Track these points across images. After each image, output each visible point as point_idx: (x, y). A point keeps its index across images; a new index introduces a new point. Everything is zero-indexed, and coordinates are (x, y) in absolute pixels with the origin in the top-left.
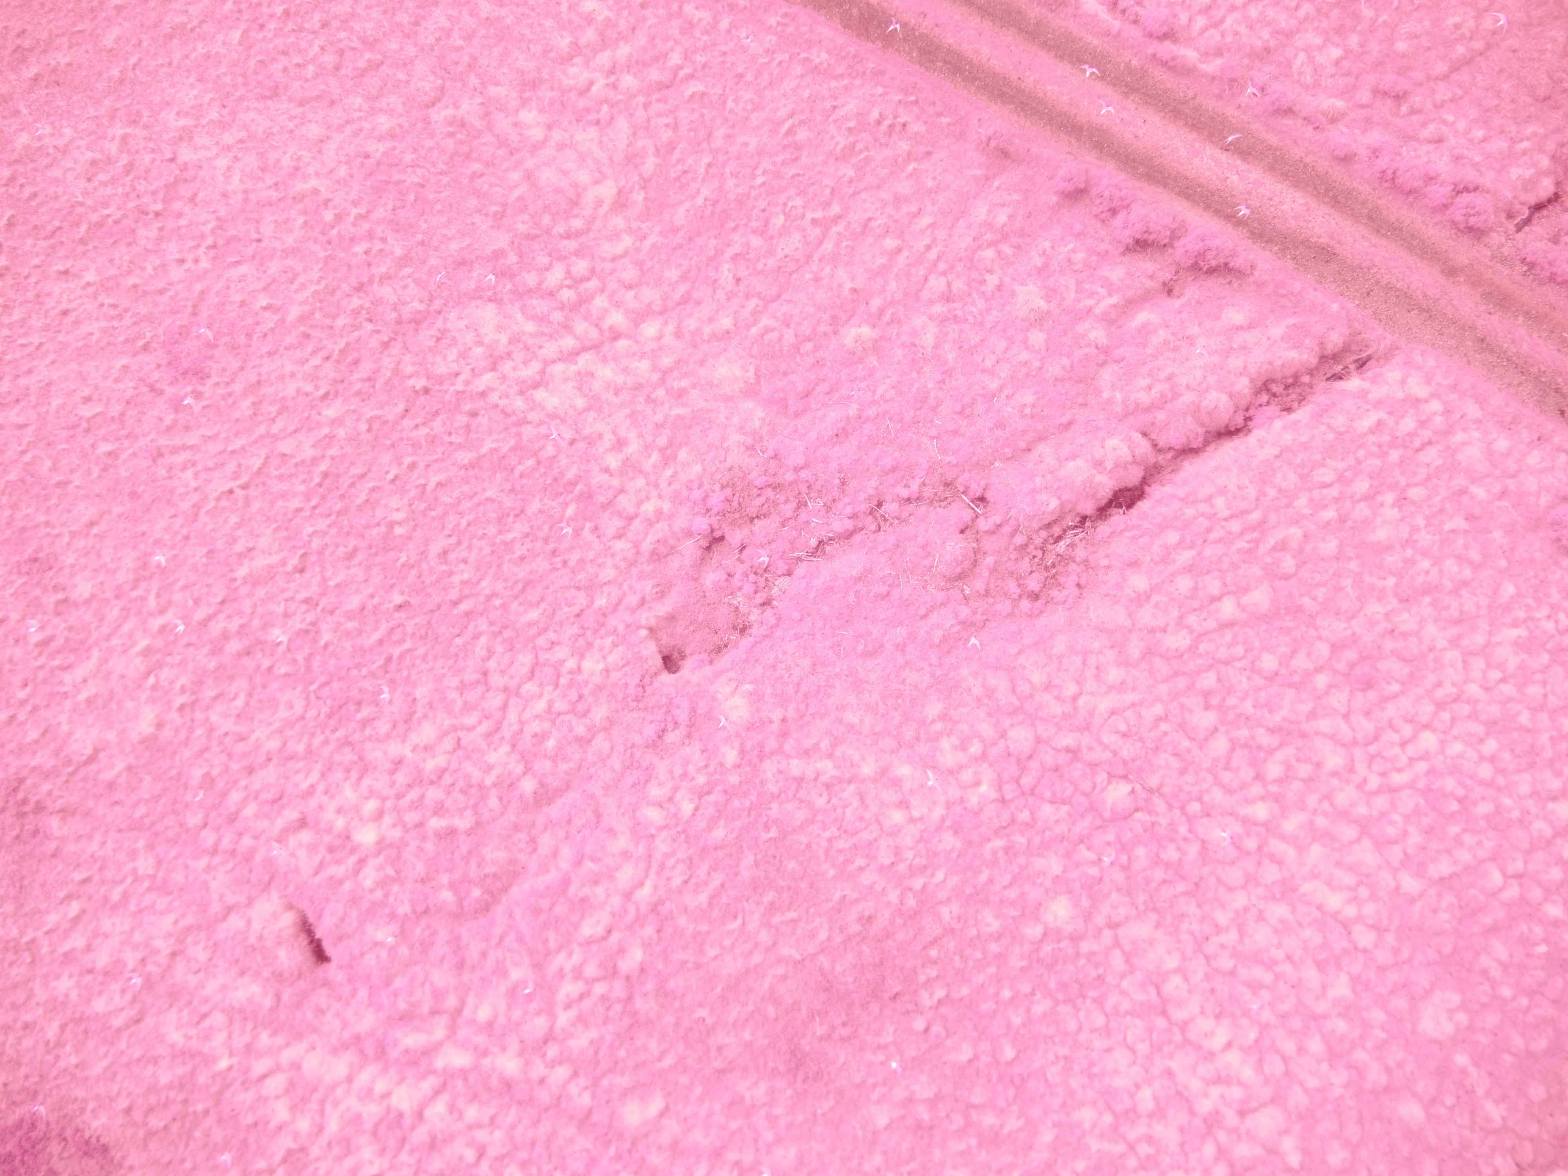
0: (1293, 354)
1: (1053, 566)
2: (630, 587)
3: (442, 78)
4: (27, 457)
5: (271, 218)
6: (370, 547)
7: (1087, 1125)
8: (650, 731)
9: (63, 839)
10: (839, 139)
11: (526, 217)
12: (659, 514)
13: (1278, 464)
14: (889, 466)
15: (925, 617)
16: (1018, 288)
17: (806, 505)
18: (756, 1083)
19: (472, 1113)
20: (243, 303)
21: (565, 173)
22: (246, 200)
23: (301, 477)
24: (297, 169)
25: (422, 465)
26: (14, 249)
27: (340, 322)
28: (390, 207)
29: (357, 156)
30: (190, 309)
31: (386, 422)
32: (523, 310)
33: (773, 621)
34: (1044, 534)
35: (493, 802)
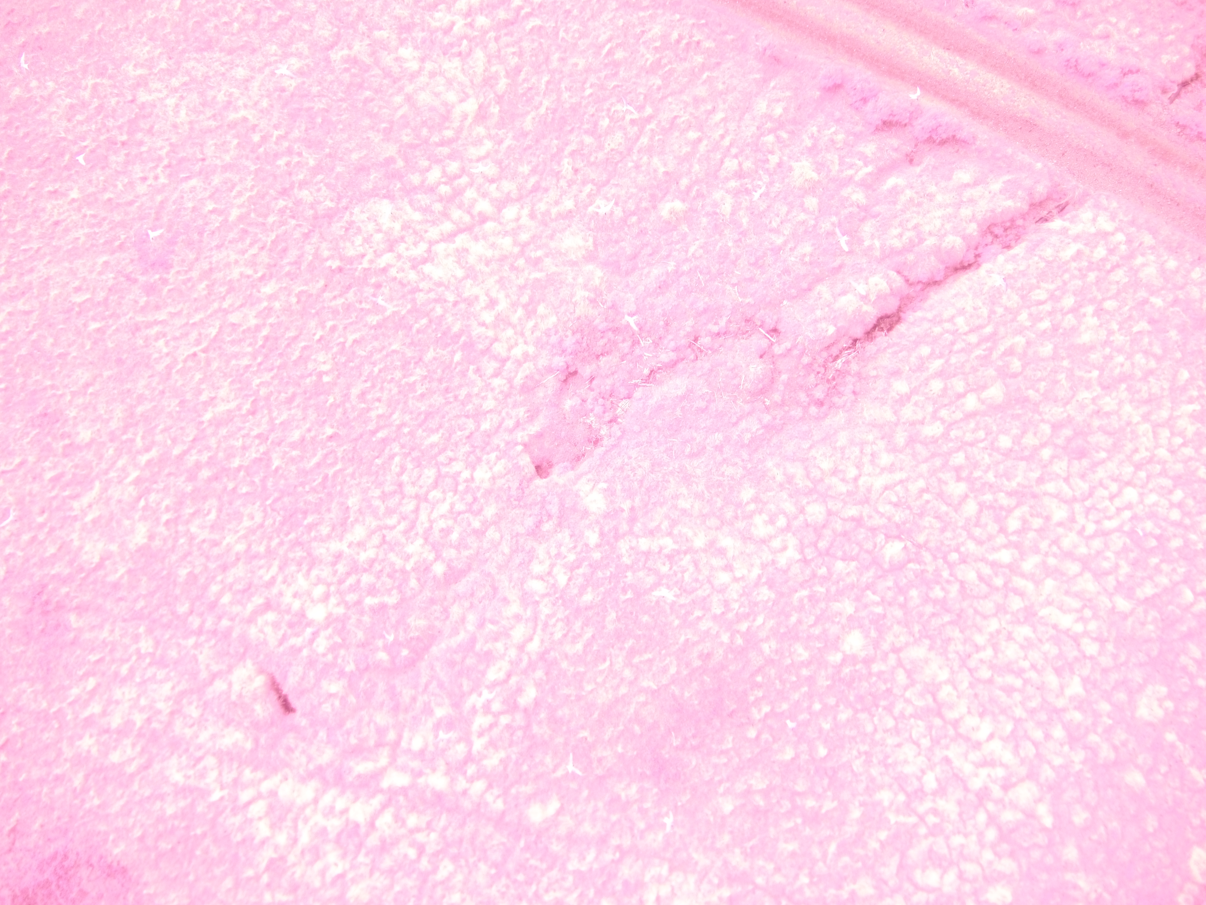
0: (1010, 203)
1: (834, 379)
2: (507, 413)
3: (337, 27)
5: (211, 142)
7: (886, 803)
8: (530, 522)
9: (80, 630)
10: (648, 56)
11: (409, 131)
12: (526, 356)
13: (1003, 288)
14: (701, 309)
15: (735, 424)
16: (793, 164)
17: (639, 343)
18: (629, 785)
19: (412, 820)
20: (194, 209)
21: (437, 95)
22: (192, 129)
23: (248, 341)
24: (229, 103)
25: (340, 327)
26: (14, 176)
27: (271, 219)
28: (303, 128)
29: (276, 90)
30: (153, 215)
31: (311, 295)
32: (411, 203)
33: (619, 433)
34: (825, 354)
35: (413, 582)
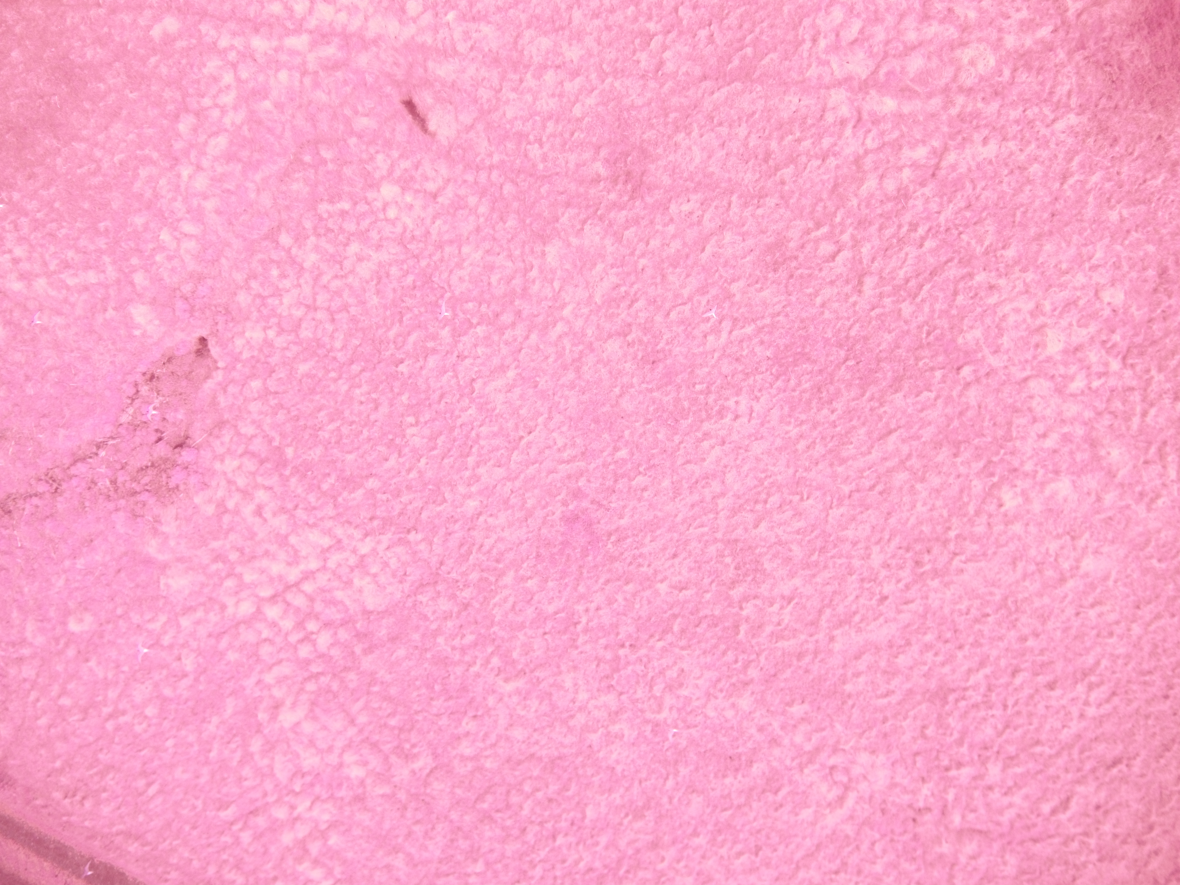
2: (237, 399)
3: (426, 794)
4: (677, 439)
5: (538, 653)
6: (430, 405)
9: (595, 161)
11: (352, 686)
12: (223, 459)
14: (49, 521)
17: (110, 482)
20: (546, 581)
21: (325, 728)
22: (558, 667)
23: (485, 451)
24: (525, 699)
25: (404, 473)
27: (474, 576)
28: (452, 677)
29: (482, 716)
30: (585, 571)
31: (434, 502)
32: (347, 610)
35: (308, 225)
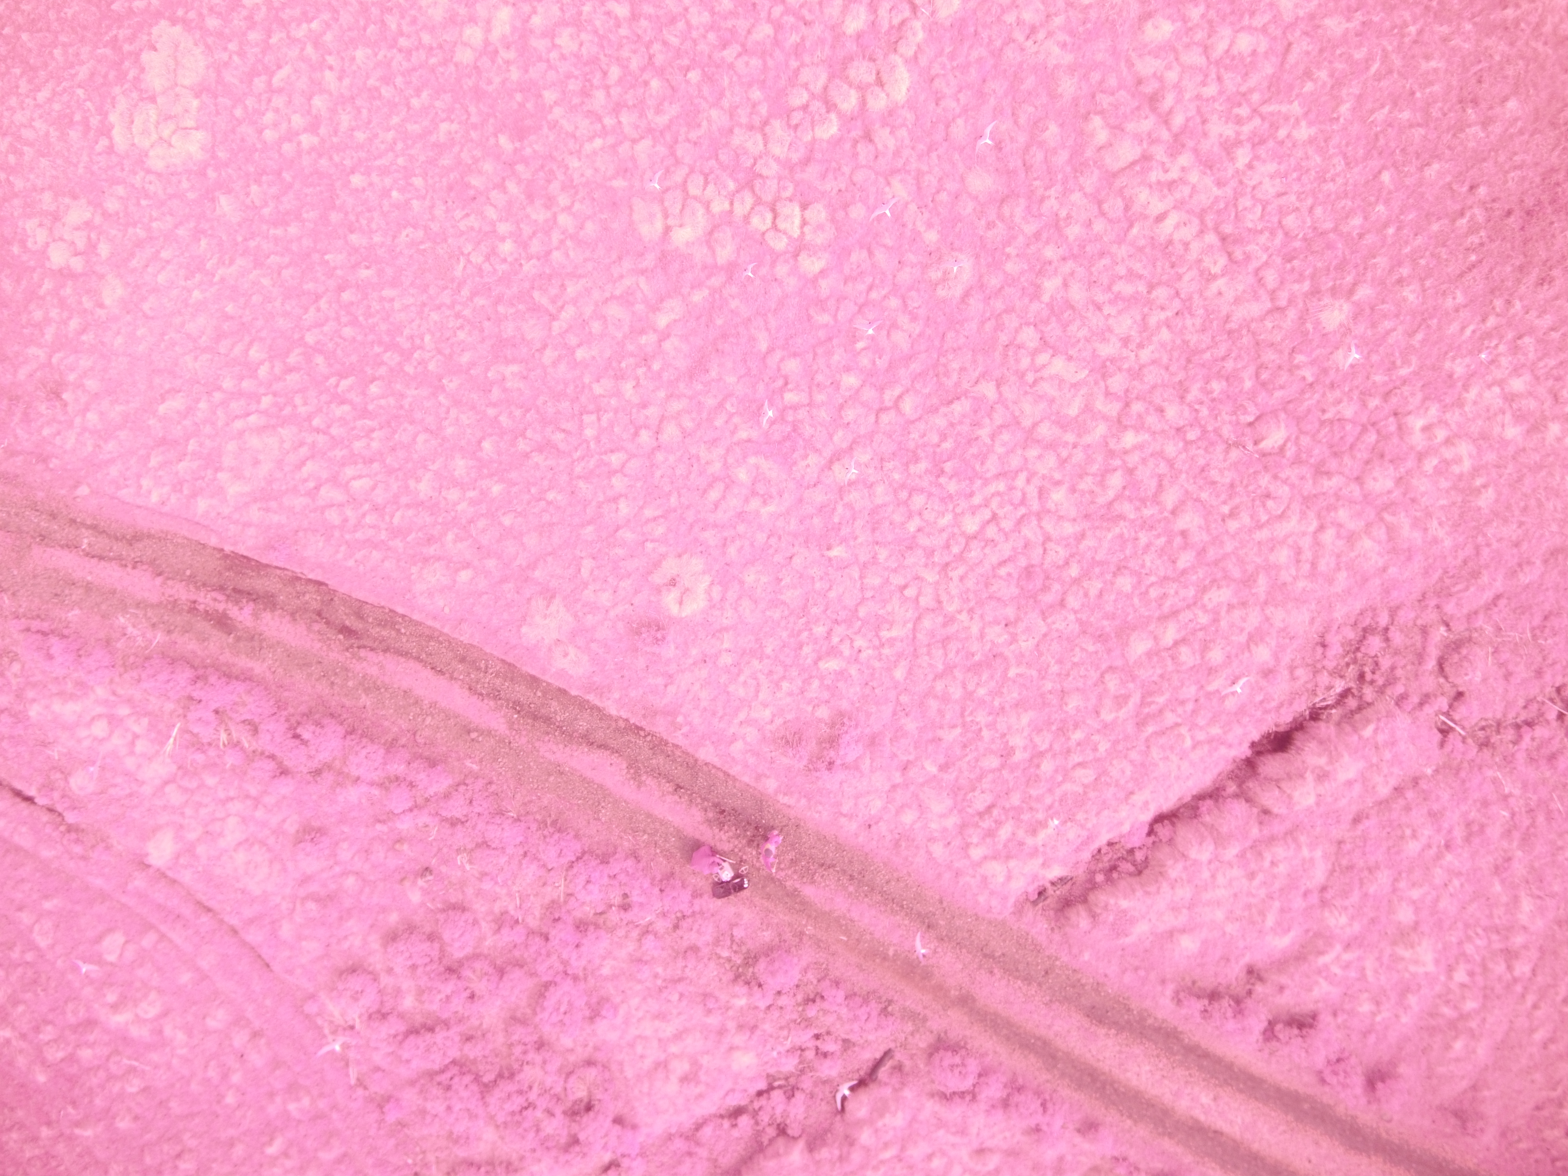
0: (1124, 903)
13: (1130, 785)
16: (1432, 969)
34: (1366, 698)
